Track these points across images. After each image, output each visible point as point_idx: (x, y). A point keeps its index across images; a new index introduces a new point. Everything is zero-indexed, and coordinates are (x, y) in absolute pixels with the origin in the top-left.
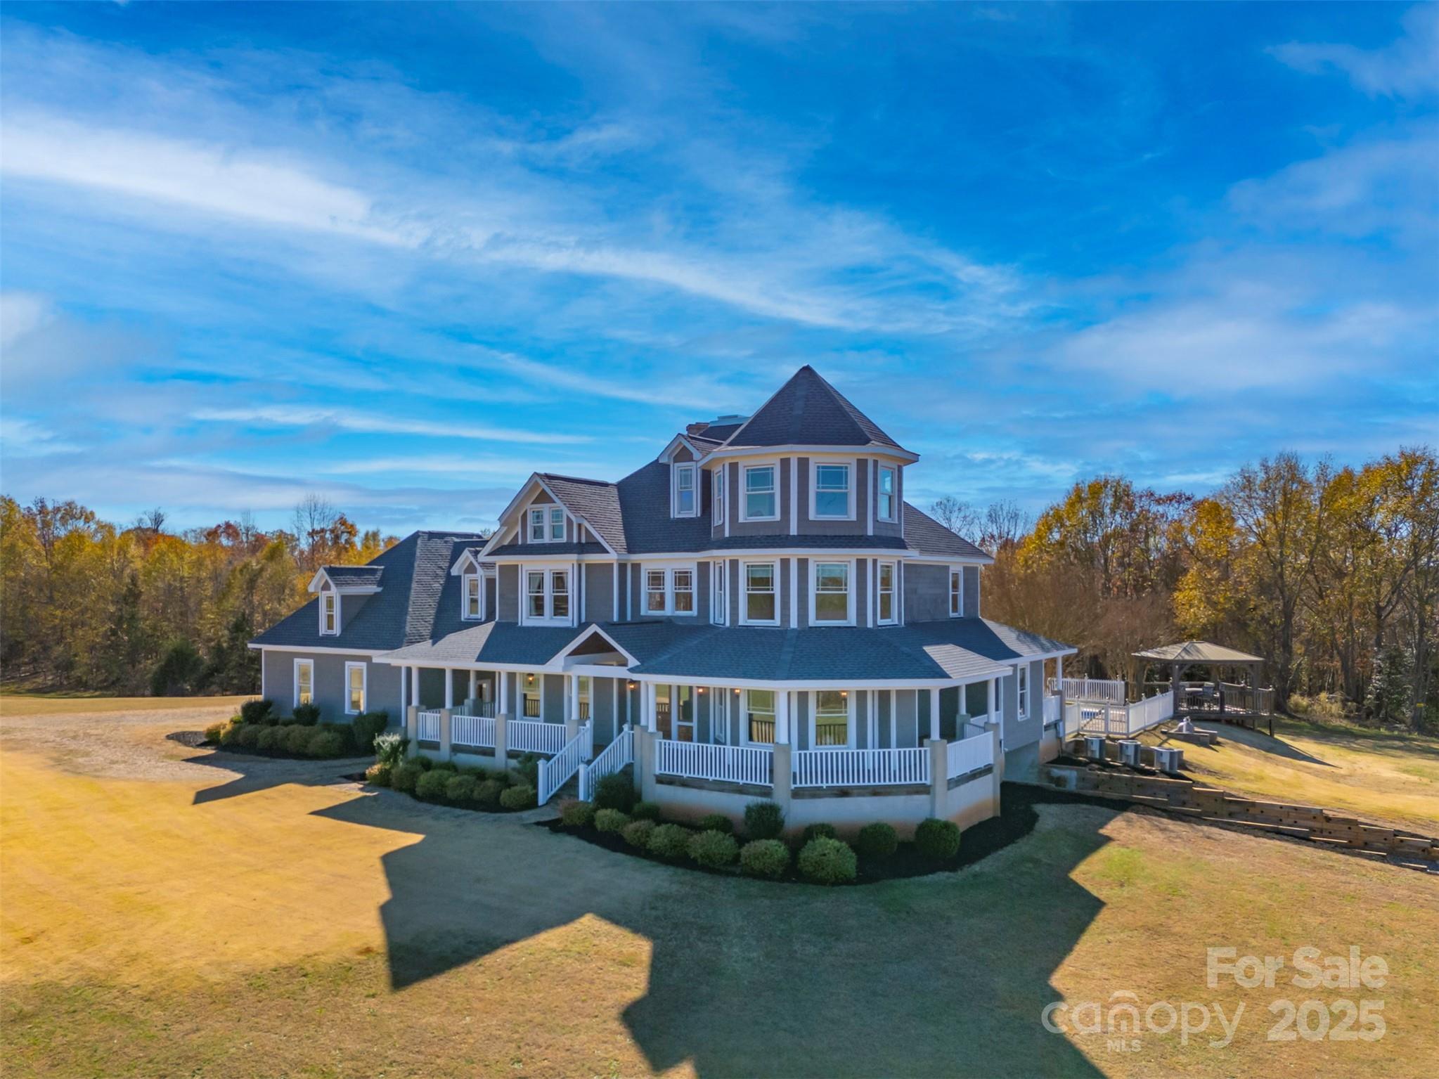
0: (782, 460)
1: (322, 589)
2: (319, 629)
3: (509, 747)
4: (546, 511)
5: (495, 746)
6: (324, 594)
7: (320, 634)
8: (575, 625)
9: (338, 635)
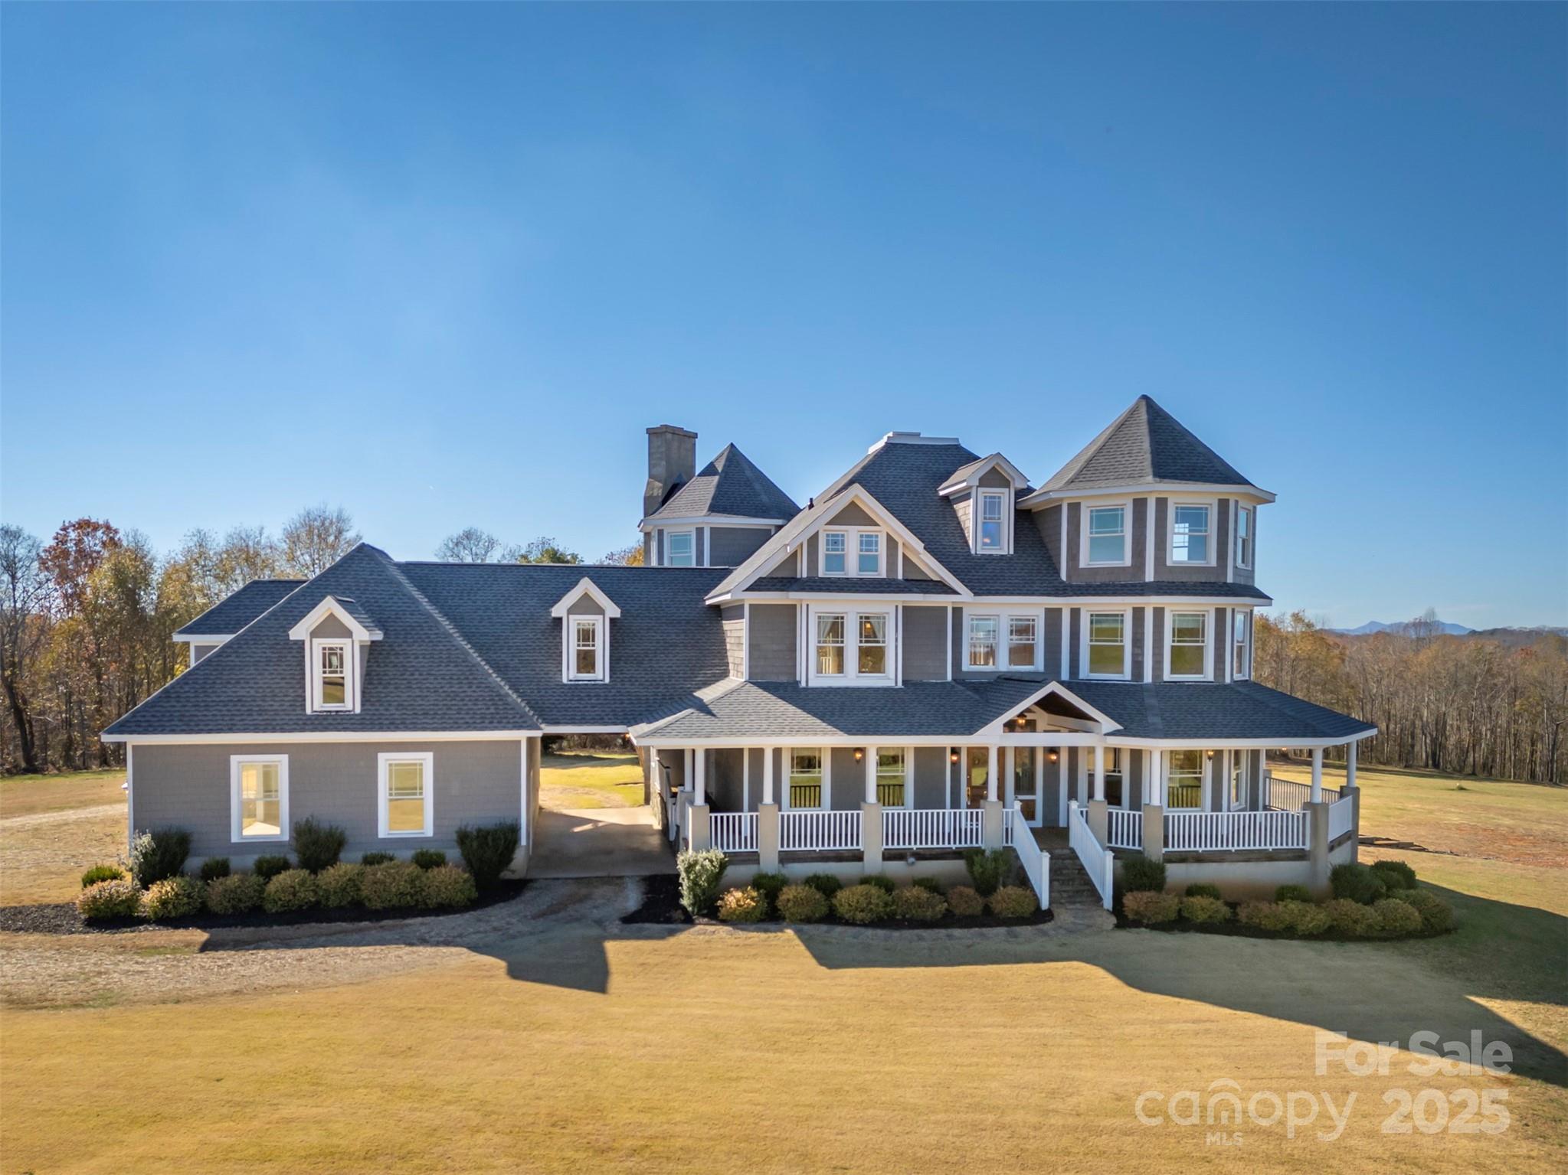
0: (1220, 501)
1: (315, 634)
2: (304, 705)
3: (885, 847)
4: (853, 534)
5: (861, 847)
6: (320, 643)
7: (308, 711)
8: (900, 684)
9: (358, 710)
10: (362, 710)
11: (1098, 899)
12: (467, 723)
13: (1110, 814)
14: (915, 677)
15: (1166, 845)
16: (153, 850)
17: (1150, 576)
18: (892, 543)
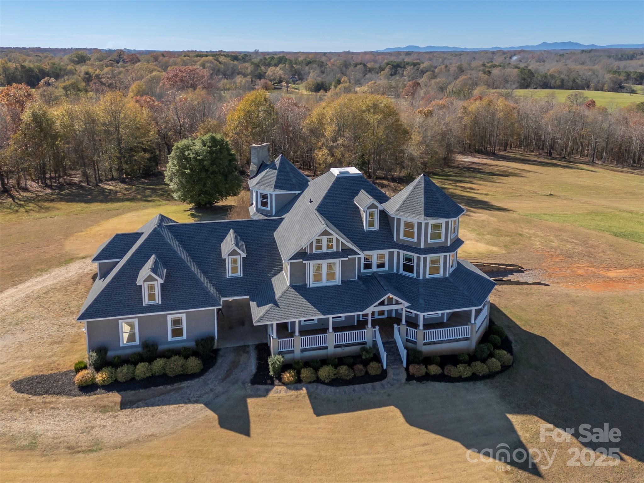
1: (145, 281)
2: (142, 302)
3: (335, 344)
4: (324, 239)
5: (327, 345)
6: (146, 284)
7: (144, 305)
8: (340, 284)
9: (160, 303)
10: (162, 302)
11: (402, 363)
12: (197, 305)
13: (407, 329)
14: (345, 279)
15: (424, 340)
16: (97, 359)
17: (422, 246)
18: (337, 240)
